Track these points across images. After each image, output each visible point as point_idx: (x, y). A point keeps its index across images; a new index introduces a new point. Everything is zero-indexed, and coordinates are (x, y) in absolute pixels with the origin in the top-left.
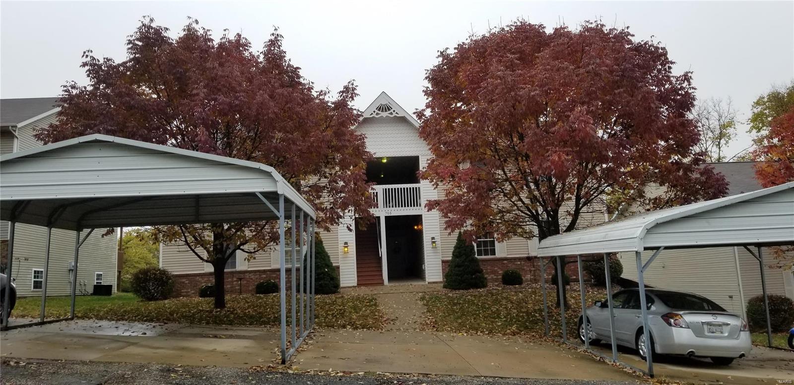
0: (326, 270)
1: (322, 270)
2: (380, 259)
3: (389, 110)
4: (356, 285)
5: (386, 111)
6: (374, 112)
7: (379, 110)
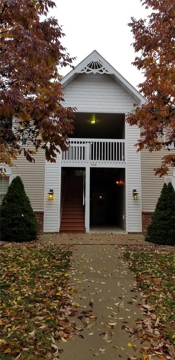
0: (23, 215)
1: (18, 216)
2: (84, 207)
3: (99, 67)
4: (59, 231)
5: (96, 68)
6: (85, 68)
7: (90, 67)
